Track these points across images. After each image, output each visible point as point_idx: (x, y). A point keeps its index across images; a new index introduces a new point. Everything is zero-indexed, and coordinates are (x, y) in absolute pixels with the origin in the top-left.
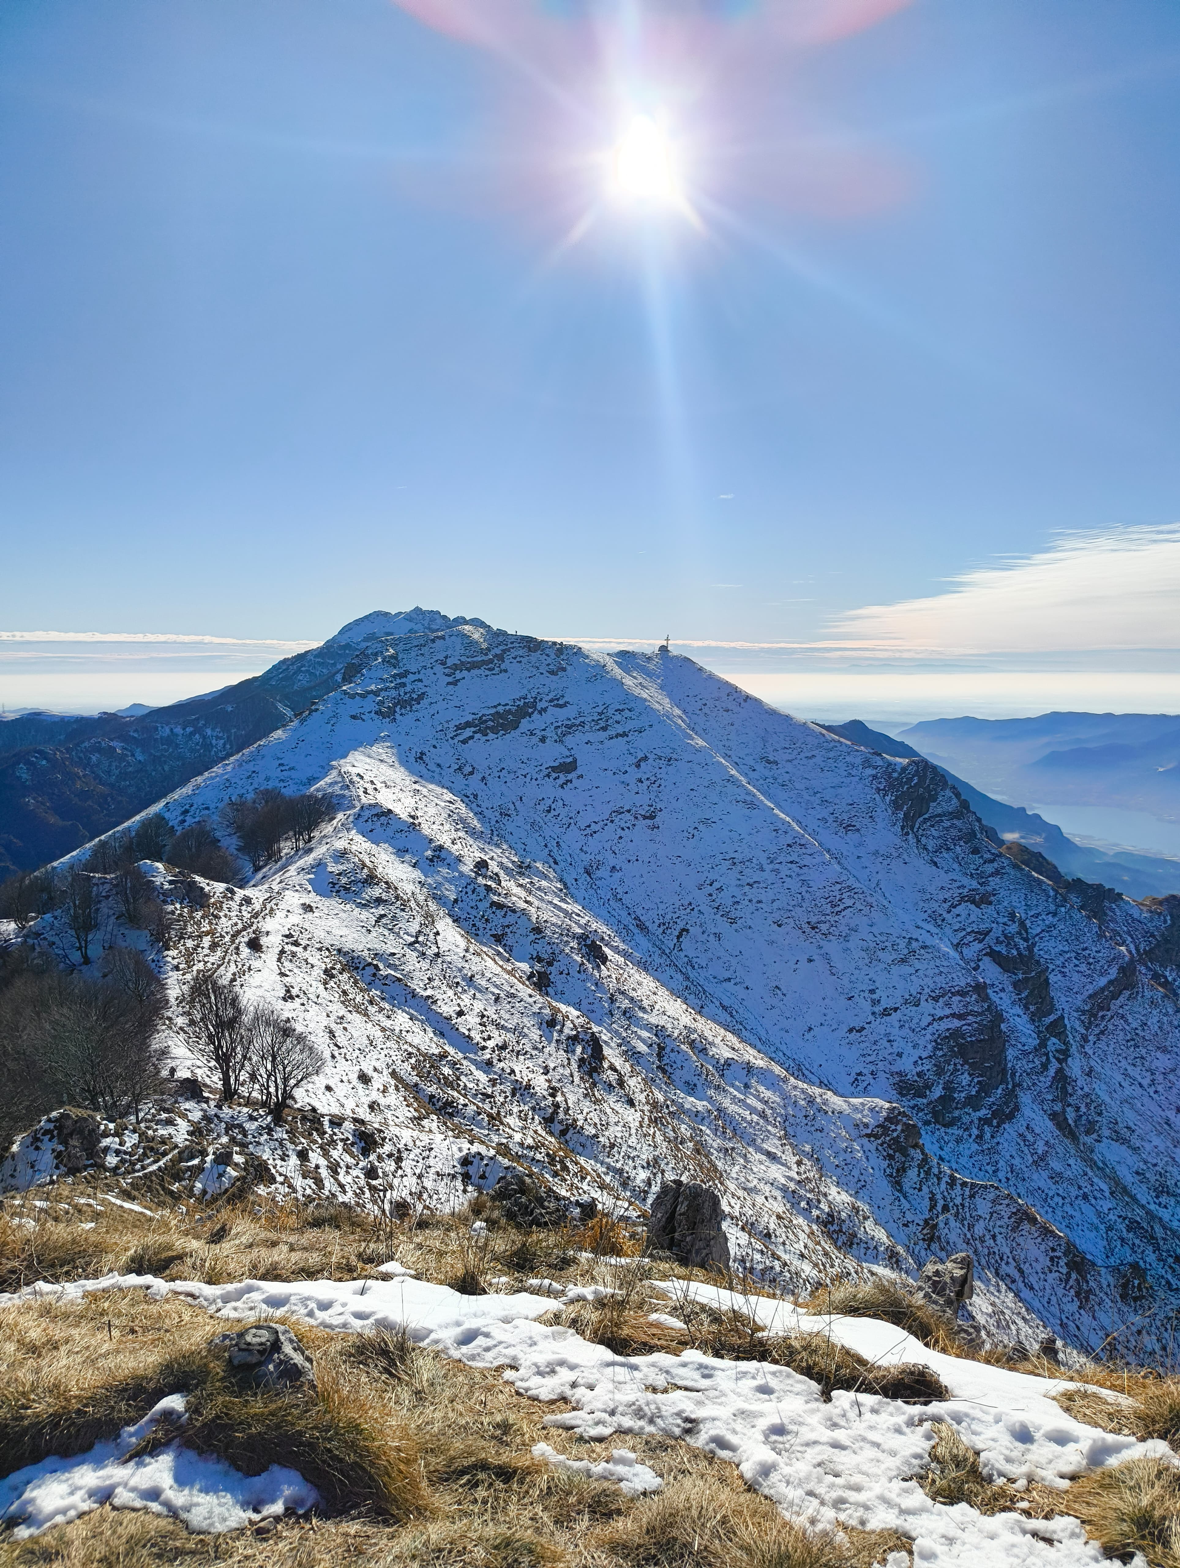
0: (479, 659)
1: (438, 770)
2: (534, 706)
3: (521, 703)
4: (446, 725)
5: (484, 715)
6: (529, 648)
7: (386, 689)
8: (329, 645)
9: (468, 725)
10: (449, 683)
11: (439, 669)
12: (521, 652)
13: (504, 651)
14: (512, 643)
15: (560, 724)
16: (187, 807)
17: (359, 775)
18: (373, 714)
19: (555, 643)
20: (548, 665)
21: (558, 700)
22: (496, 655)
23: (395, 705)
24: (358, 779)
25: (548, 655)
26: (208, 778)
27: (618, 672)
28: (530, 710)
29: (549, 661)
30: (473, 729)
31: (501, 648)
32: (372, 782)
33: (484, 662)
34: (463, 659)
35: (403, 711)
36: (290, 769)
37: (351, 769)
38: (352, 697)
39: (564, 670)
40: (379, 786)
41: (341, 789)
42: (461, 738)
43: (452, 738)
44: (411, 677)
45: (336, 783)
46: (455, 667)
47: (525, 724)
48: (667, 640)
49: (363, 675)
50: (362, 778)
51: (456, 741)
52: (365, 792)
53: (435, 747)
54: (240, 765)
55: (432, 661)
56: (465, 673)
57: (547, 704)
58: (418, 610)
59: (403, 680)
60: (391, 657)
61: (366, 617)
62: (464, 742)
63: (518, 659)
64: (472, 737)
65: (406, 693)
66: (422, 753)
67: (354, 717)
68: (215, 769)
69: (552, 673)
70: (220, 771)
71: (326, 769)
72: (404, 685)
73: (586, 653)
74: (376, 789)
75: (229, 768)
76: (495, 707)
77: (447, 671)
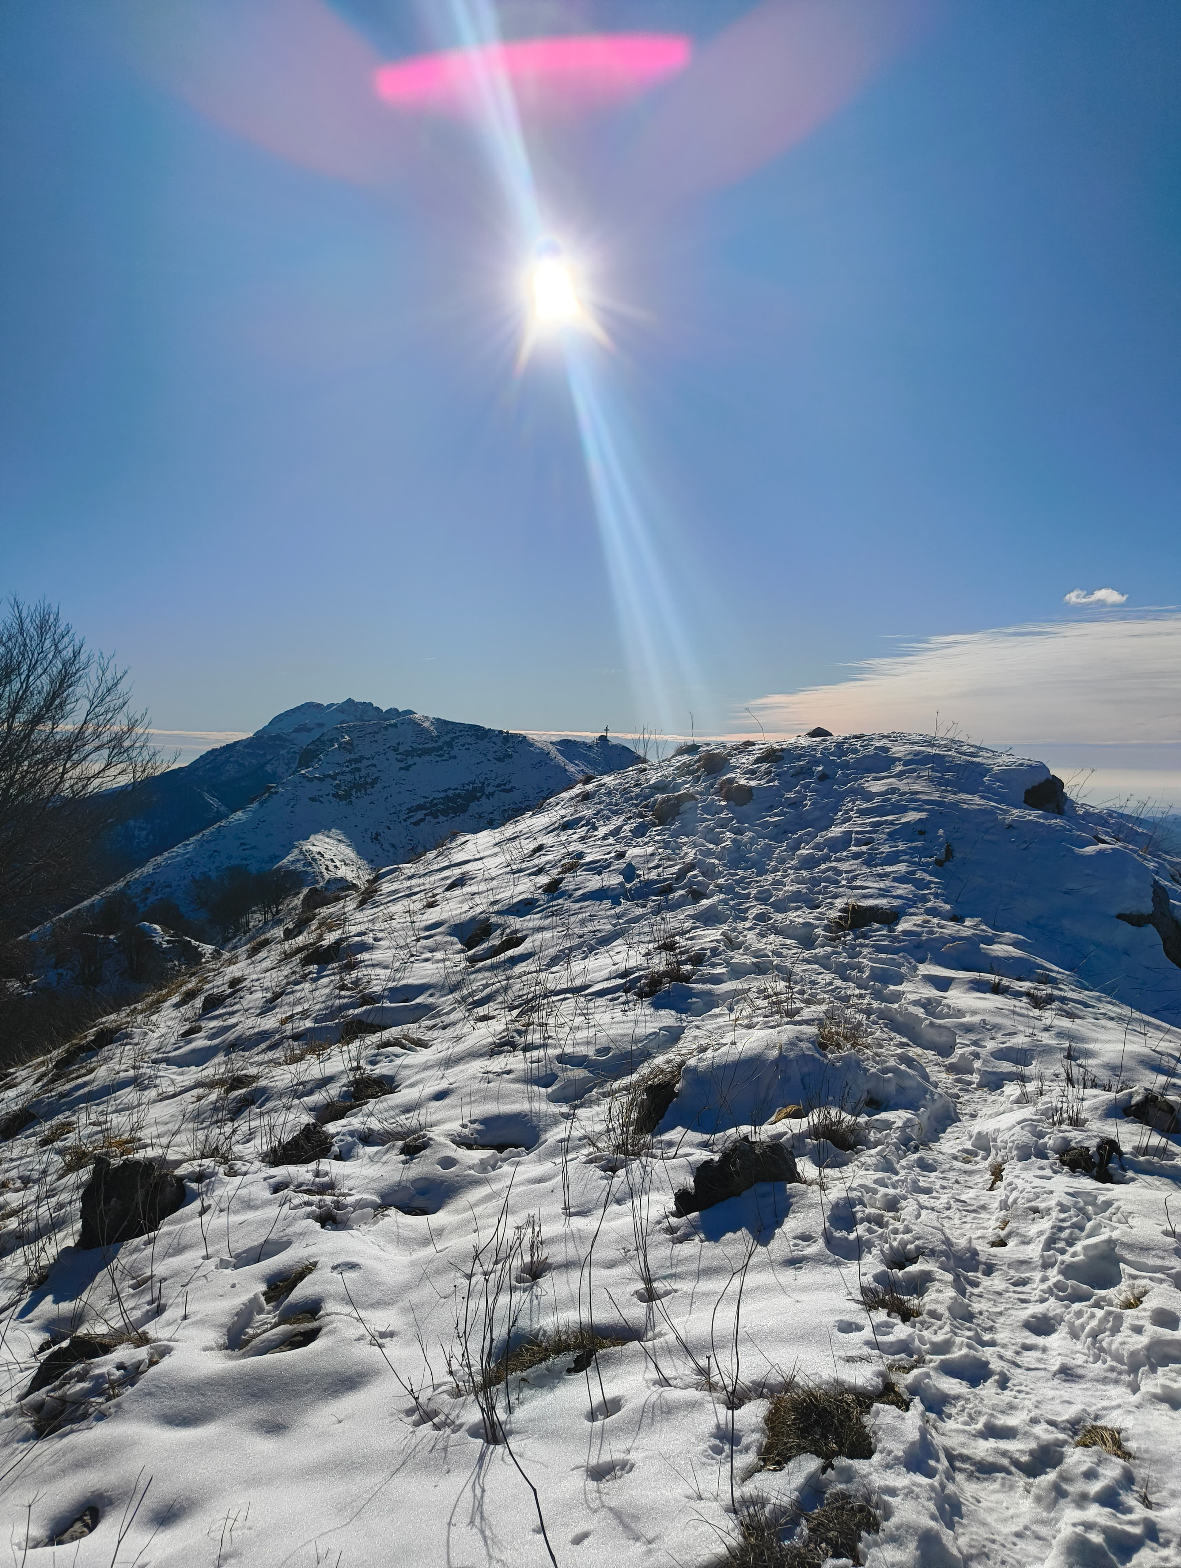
0: (430, 745)
1: (392, 850)
2: (482, 790)
3: (470, 788)
4: (399, 808)
5: (435, 799)
6: (477, 736)
7: (342, 773)
8: (259, 735)
9: (420, 807)
10: (401, 769)
11: (392, 755)
12: (469, 740)
13: (453, 739)
14: (461, 731)
15: (507, 807)
16: (149, 885)
17: (319, 853)
18: (330, 797)
19: (501, 732)
20: (496, 752)
21: (504, 785)
22: (446, 742)
23: (351, 788)
24: (317, 856)
25: (494, 743)
26: (168, 858)
27: (561, 759)
28: (479, 795)
29: (496, 748)
30: (424, 812)
31: (450, 735)
32: (332, 860)
33: (434, 749)
34: (415, 746)
35: (359, 794)
36: (251, 848)
37: (311, 848)
38: (311, 780)
39: (510, 757)
40: (338, 864)
41: (304, 866)
42: (413, 820)
43: (405, 820)
44: (365, 762)
45: (298, 860)
46: (407, 753)
47: (474, 807)
48: (607, 730)
49: (320, 760)
50: (322, 856)
51: (408, 823)
52: (327, 869)
53: (389, 828)
54: (202, 845)
55: (385, 747)
56: (416, 759)
57: (494, 789)
58: (350, 701)
59: (358, 765)
60: (347, 743)
61: (297, 708)
62: (416, 824)
63: (466, 746)
64: (423, 820)
65: (360, 778)
66: (377, 834)
67: (312, 799)
68: (175, 849)
69: (499, 760)
70: (181, 851)
71: (288, 848)
72: (358, 770)
73: (531, 741)
74: (336, 867)
75: (190, 848)
76: (445, 791)
77: (399, 757)
